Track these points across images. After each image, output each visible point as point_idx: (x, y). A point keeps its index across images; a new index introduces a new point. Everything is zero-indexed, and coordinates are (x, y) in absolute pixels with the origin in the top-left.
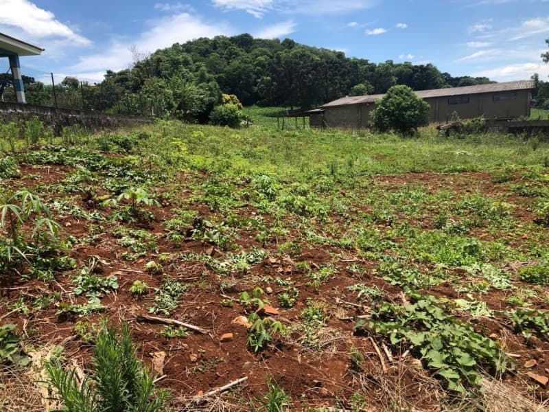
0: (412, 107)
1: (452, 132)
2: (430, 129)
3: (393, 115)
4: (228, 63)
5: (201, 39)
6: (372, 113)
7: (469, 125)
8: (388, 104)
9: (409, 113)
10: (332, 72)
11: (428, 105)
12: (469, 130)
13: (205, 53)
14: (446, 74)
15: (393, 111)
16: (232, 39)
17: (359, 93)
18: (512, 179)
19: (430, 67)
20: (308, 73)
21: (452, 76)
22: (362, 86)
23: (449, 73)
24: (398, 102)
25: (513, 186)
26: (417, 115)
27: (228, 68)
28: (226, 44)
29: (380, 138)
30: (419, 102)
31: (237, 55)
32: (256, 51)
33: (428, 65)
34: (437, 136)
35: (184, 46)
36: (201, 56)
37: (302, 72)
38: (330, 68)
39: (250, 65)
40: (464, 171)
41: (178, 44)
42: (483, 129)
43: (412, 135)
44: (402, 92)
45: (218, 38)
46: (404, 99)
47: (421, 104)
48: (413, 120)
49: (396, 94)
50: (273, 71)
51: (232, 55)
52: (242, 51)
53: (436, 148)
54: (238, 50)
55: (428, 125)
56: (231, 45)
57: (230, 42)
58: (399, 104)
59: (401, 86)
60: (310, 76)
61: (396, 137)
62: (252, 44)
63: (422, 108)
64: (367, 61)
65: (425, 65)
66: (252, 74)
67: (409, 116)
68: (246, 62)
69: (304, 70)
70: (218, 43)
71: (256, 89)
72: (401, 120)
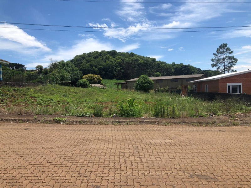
0: (147, 83)
1: (157, 91)
3: (140, 85)
4: (105, 62)
5: (95, 52)
7: (162, 90)
10: (146, 67)
11: (153, 82)
13: (96, 57)
14: (199, 69)
16: (108, 52)
20: (135, 67)
21: (201, 70)
23: (200, 68)
26: (149, 85)
27: (104, 64)
28: (105, 54)
30: (150, 81)
31: (109, 58)
32: (117, 57)
33: (188, 65)
35: (88, 54)
36: (94, 59)
37: (133, 67)
38: (145, 65)
39: (113, 63)
41: (85, 53)
44: (144, 77)
45: (102, 51)
46: (144, 80)
49: (142, 78)
50: (121, 66)
51: (107, 58)
52: (111, 57)
54: (110, 57)
56: (107, 55)
57: (107, 53)
58: (142, 81)
59: (144, 75)
60: (136, 68)
62: (116, 54)
63: (151, 83)
64: (165, 62)
66: (114, 67)
67: (146, 86)
68: (112, 62)
69: (134, 66)
70: (102, 54)
71: (115, 73)
72: (143, 87)
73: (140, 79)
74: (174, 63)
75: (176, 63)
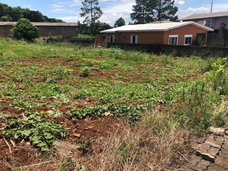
0: (31, 29)
1: (49, 41)
2: (40, 39)
3: (23, 32)
6: (11, 30)
7: (56, 39)
8: (19, 27)
9: (30, 32)
11: (38, 29)
12: (56, 41)
14: (46, 16)
15: (22, 30)
17: (5, 20)
18: (72, 60)
19: (38, 12)
22: (6, 17)
24: (24, 26)
25: (73, 63)
26: (34, 33)
29: (17, 42)
33: (37, 11)
34: (44, 43)
40: (54, 57)
42: (62, 41)
43: (32, 42)
46: (27, 25)
47: (35, 28)
48: (32, 35)
49: (23, 22)
53: (43, 48)
55: (39, 37)
59: (25, 19)
61: (25, 42)
63: (36, 30)
64: (7, 5)
65: (36, 11)
67: (30, 33)
72: (27, 35)
73: (19, 23)
74: (20, 7)
75: (21, 8)
